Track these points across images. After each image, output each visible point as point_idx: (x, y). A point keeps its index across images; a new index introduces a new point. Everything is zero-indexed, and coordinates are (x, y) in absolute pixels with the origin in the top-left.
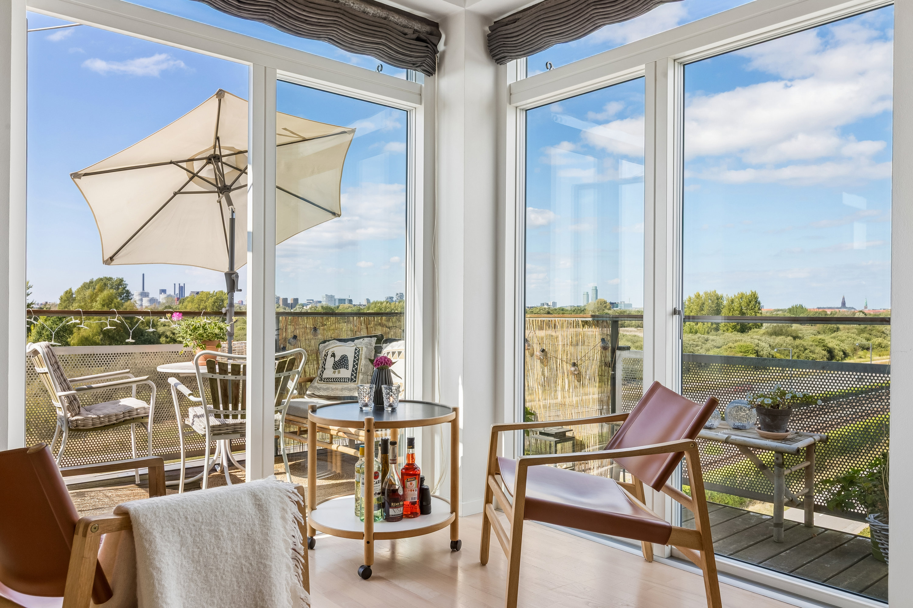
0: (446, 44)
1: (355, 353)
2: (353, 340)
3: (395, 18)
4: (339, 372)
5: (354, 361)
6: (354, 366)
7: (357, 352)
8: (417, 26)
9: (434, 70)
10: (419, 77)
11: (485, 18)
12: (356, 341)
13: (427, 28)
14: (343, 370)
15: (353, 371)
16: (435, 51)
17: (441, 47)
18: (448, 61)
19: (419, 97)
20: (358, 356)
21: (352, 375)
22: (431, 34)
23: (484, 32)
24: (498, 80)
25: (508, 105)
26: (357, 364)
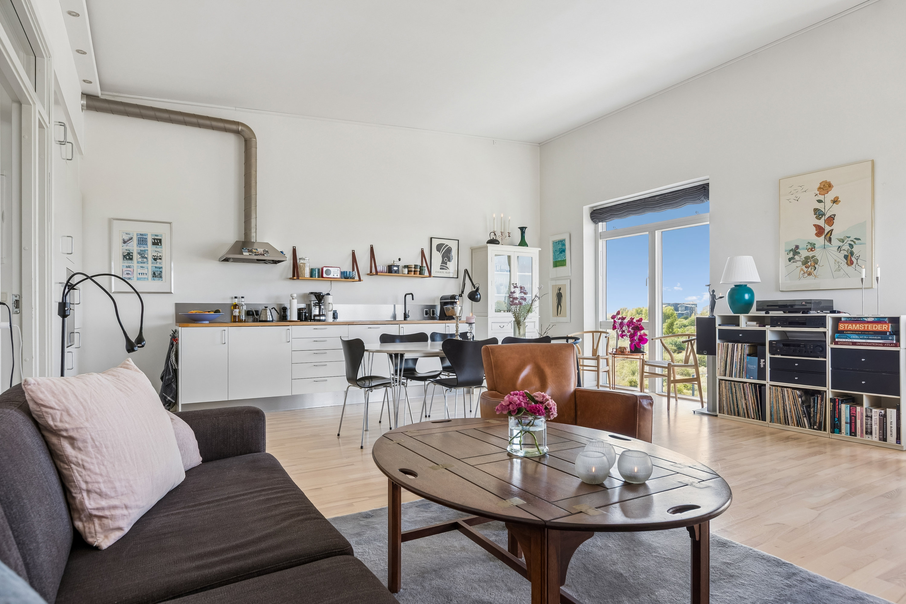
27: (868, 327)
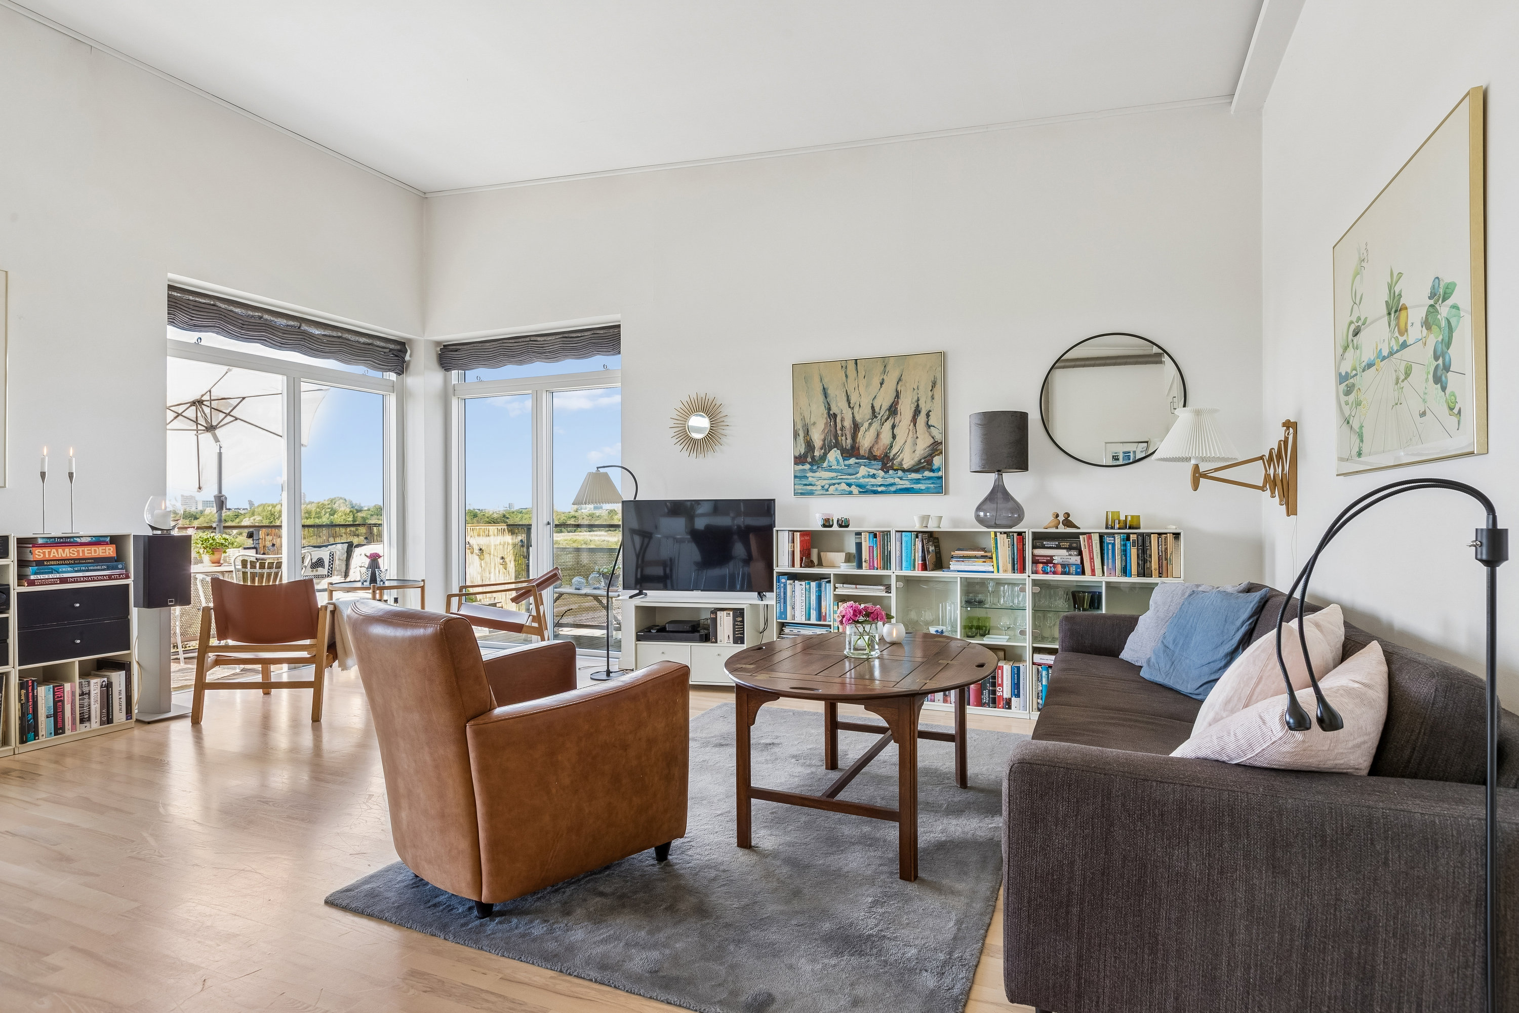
0: (410, 356)
1: (330, 556)
2: (326, 546)
3: (378, 343)
4: (317, 571)
5: (330, 562)
6: (329, 566)
7: (332, 555)
8: (392, 346)
9: (403, 373)
10: (393, 376)
11: (438, 343)
12: (329, 547)
13: (398, 347)
14: (320, 569)
15: (329, 569)
16: (404, 361)
17: (407, 358)
18: (412, 366)
19: (392, 387)
20: (333, 558)
21: (328, 572)
22: (400, 351)
23: (437, 351)
24: (446, 381)
25: (453, 397)
26: (332, 564)
27: (83, 551)
